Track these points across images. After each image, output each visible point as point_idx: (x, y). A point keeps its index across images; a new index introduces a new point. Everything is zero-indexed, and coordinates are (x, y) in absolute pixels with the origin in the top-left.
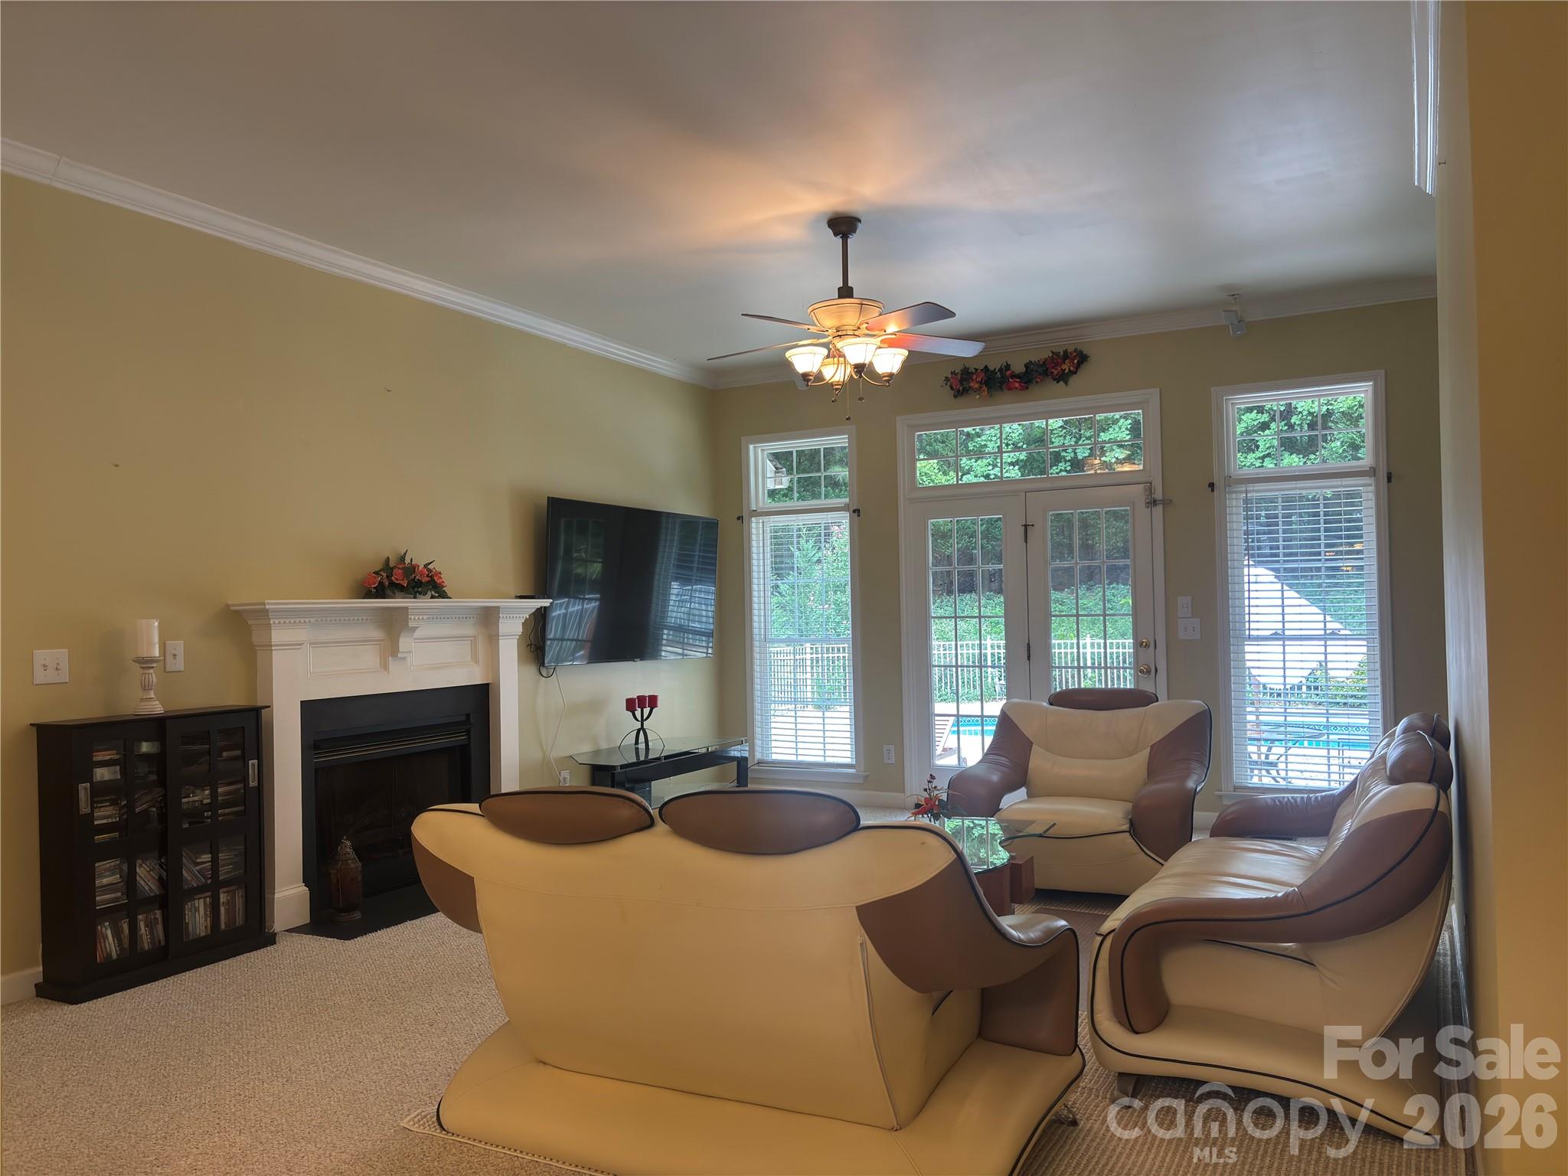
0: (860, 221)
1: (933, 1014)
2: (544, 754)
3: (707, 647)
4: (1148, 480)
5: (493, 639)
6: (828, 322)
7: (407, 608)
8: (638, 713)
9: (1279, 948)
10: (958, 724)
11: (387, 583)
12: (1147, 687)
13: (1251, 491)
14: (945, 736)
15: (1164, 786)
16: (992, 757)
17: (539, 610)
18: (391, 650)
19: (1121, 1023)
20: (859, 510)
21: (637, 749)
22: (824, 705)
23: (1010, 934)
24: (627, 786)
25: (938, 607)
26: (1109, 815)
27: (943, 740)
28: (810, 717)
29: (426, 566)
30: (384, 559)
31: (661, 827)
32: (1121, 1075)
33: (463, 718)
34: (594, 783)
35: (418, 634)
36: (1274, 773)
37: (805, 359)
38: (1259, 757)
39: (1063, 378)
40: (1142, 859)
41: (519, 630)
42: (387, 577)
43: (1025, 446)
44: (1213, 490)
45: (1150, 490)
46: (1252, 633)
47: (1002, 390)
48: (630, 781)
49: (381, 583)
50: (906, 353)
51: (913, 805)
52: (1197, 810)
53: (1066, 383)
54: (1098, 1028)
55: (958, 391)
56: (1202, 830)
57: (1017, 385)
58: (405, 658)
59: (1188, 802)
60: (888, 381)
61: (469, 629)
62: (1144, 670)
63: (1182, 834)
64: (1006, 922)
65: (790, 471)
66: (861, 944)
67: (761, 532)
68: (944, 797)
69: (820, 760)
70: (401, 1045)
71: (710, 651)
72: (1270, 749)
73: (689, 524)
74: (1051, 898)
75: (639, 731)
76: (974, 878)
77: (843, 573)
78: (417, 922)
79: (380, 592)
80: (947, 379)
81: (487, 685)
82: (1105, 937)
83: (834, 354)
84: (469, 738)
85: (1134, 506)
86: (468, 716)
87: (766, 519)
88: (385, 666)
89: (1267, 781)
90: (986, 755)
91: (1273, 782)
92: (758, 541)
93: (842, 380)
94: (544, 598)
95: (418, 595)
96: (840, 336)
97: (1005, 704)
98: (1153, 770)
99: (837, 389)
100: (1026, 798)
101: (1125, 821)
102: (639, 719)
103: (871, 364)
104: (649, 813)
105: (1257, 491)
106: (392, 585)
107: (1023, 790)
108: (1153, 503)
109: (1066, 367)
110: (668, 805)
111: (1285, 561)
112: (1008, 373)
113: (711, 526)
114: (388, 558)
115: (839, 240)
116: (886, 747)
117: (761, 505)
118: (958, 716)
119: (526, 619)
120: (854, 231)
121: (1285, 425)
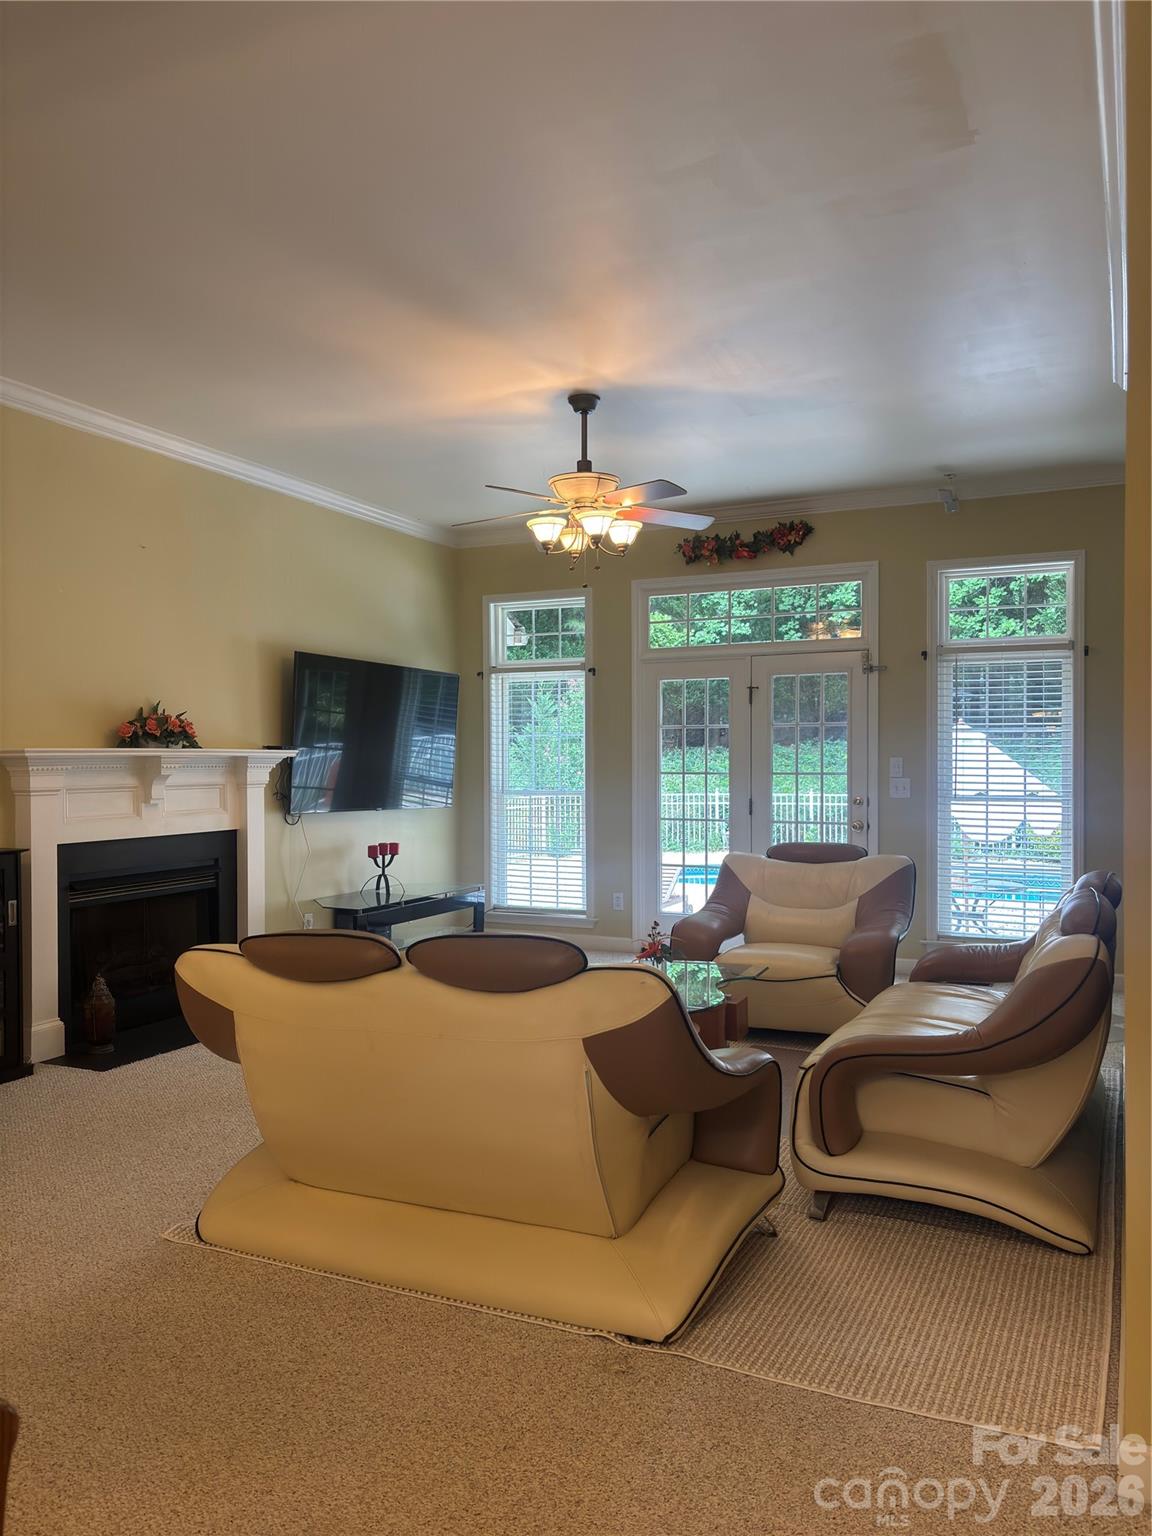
0: (599, 398)
1: (650, 1135)
2: (289, 900)
3: (447, 798)
4: (867, 647)
5: (241, 787)
6: (566, 492)
7: (159, 757)
8: (380, 860)
9: (960, 1080)
10: (683, 873)
11: (141, 733)
12: (860, 842)
13: (960, 661)
14: (672, 885)
15: (872, 934)
16: (713, 905)
17: (285, 760)
18: (143, 796)
19: (819, 1147)
20: (594, 670)
21: (378, 894)
22: (557, 852)
23: (720, 1065)
24: (369, 929)
25: (667, 762)
26: (817, 960)
27: (671, 888)
28: (544, 864)
29: (178, 717)
30: (139, 708)
31: (407, 967)
32: (818, 1192)
33: (212, 863)
34: (336, 926)
35: (169, 781)
36: (980, 924)
37: (546, 530)
38: (967, 909)
39: (789, 548)
40: (848, 1001)
41: (266, 778)
42: (141, 727)
43: (756, 605)
44: (925, 659)
45: (867, 657)
46: (958, 792)
47: (731, 557)
48: (370, 924)
49: (135, 733)
50: (640, 525)
51: (640, 950)
52: (900, 957)
53: (792, 553)
54: (798, 1151)
55: (690, 558)
56: (902, 975)
57: (746, 554)
58: (156, 805)
59: (890, 950)
60: (623, 551)
61: (218, 778)
62: (857, 826)
63: (884, 978)
64: (717, 1055)
65: (528, 630)
66: (586, 1072)
67: (500, 688)
68: (667, 942)
69: (554, 906)
70: (159, 1166)
71: (450, 801)
72: (977, 901)
73: (430, 679)
74: (761, 1035)
75: (380, 877)
76: (689, 1017)
77: (579, 727)
78: (168, 1055)
79: (134, 742)
80: (680, 546)
81: (235, 831)
82: (807, 1070)
83: (573, 525)
84: (217, 883)
85: (852, 672)
86: (217, 860)
87: (505, 675)
88: (138, 813)
89: (974, 932)
90: (708, 903)
91: (979, 932)
92: (497, 696)
93: (580, 549)
94: (290, 749)
95: (170, 745)
96: (578, 507)
97: (727, 856)
98: (860, 920)
99: (575, 558)
100: (743, 943)
101: (831, 967)
102: (381, 865)
103: (607, 535)
104: (397, 955)
105: (967, 660)
106: (146, 734)
107: (741, 936)
108: (870, 669)
109: (792, 538)
110: (415, 947)
111: (990, 726)
112: (738, 542)
113: (452, 681)
114: (142, 709)
115: (579, 416)
116: (615, 895)
117: (500, 660)
118: (684, 866)
119: (273, 769)
120: (593, 407)
121: (1005, 590)
